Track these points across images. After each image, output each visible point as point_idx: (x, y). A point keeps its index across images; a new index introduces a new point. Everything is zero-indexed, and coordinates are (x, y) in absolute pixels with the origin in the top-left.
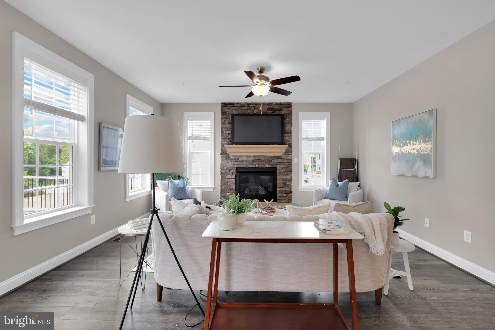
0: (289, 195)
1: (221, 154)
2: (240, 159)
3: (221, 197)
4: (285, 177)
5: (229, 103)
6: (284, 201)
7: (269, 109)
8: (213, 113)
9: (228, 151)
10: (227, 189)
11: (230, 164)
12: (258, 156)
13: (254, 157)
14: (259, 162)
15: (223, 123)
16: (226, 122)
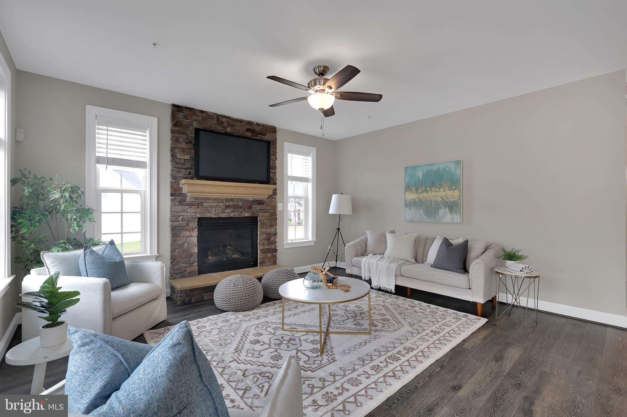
0: (274, 255)
1: (172, 195)
2: (205, 204)
3: (172, 271)
4: (269, 230)
5: (186, 108)
6: (269, 264)
7: (248, 130)
8: (156, 119)
9: (185, 189)
10: (184, 255)
11: (188, 212)
12: (232, 200)
13: (227, 200)
14: (234, 208)
15: (175, 140)
16: (181, 140)
